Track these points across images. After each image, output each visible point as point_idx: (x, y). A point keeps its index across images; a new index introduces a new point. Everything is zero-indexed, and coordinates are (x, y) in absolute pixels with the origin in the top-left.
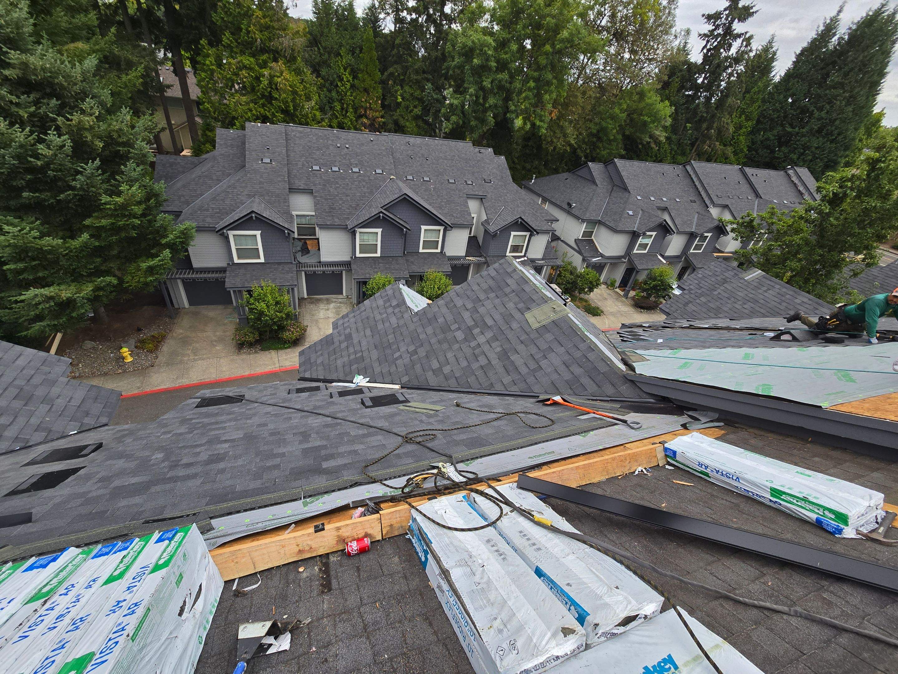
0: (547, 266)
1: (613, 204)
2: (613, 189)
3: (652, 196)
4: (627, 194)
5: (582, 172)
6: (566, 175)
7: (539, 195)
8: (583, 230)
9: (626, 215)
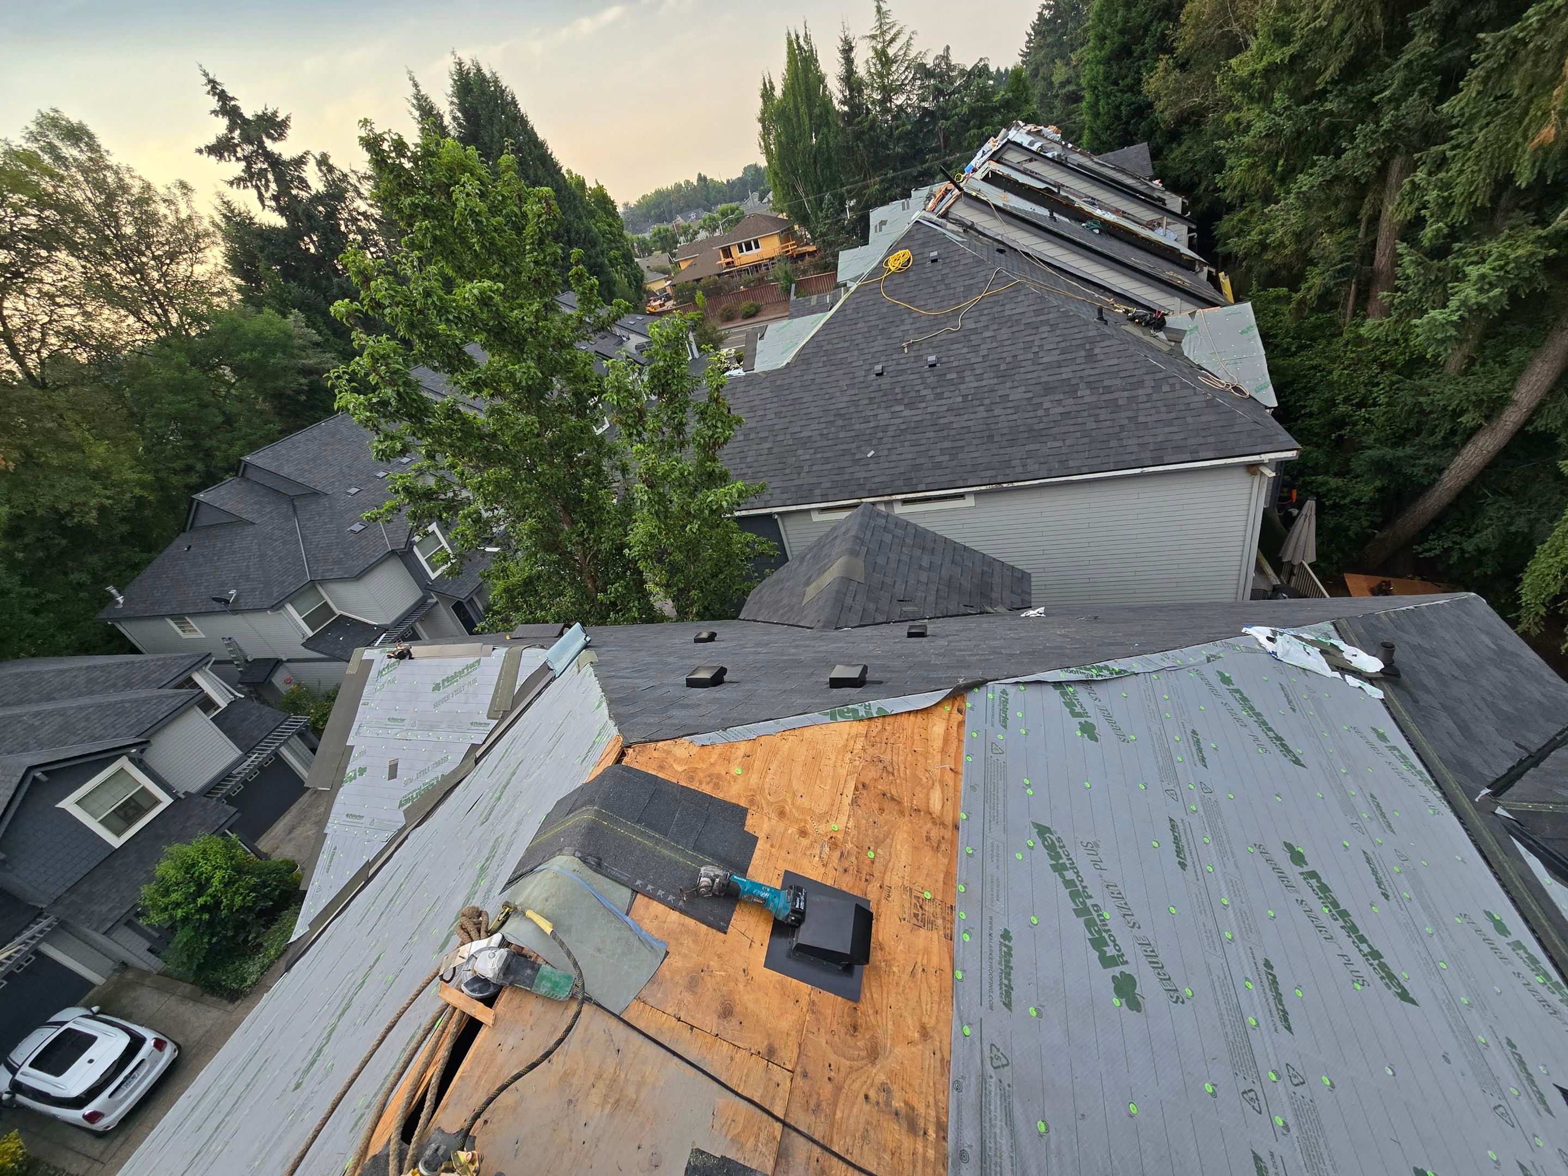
0: (285, 743)
1: (315, 533)
2: (294, 507)
3: (378, 471)
4: (325, 501)
5: (204, 519)
6: (181, 543)
7: (163, 617)
8: (299, 619)
9: (353, 537)
